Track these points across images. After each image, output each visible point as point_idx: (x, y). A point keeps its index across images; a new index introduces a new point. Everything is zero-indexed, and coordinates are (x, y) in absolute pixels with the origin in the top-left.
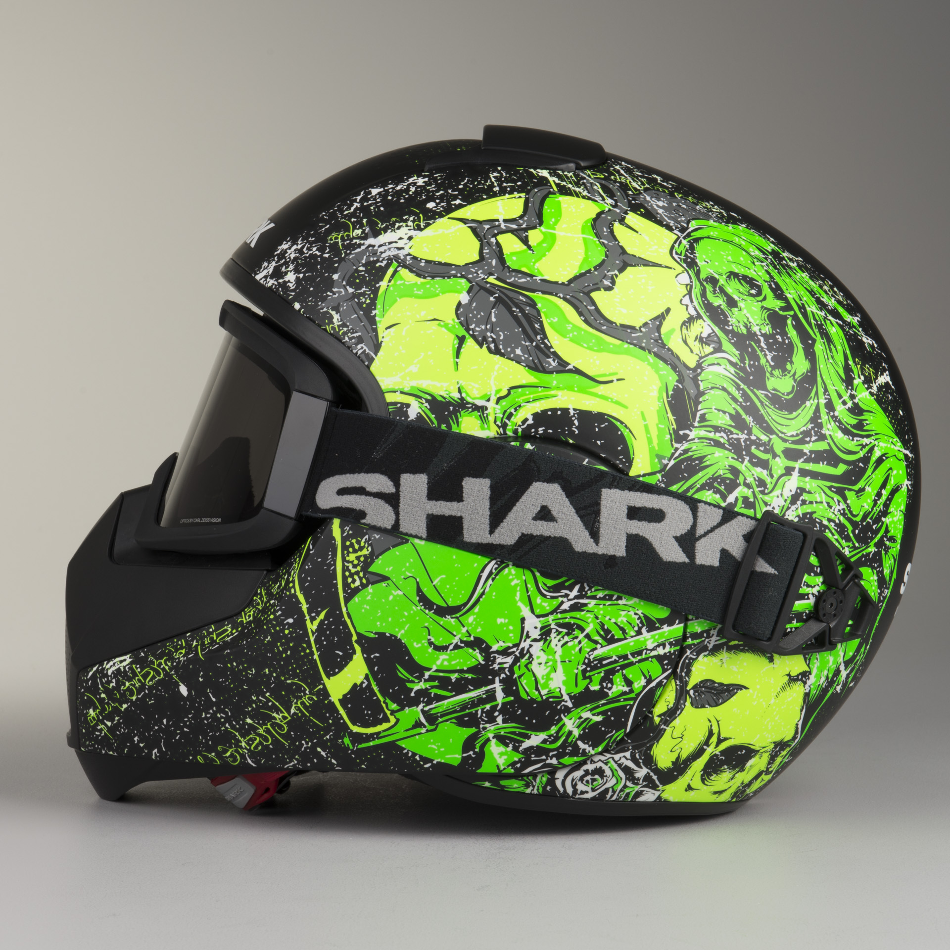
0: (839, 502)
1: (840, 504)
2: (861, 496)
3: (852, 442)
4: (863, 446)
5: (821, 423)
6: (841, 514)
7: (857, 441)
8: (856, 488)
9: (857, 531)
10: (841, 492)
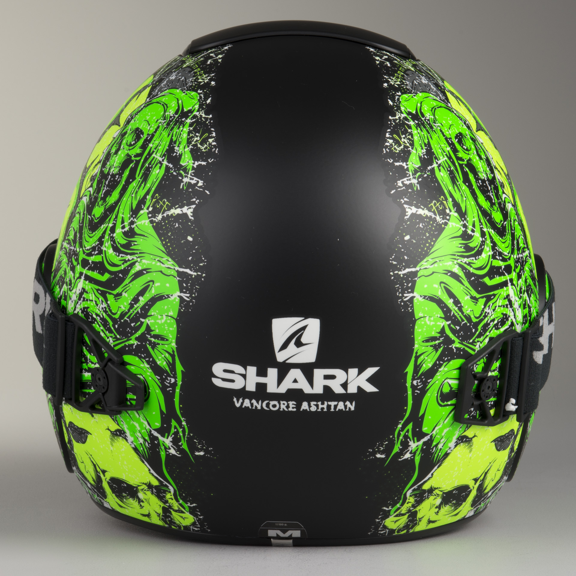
0: (102, 301)
1: (103, 303)
2: (118, 299)
3: (118, 258)
4: (125, 261)
5: (103, 241)
6: (104, 311)
7: (122, 257)
8: (115, 292)
9: (116, 326)
10: (103, 294)
